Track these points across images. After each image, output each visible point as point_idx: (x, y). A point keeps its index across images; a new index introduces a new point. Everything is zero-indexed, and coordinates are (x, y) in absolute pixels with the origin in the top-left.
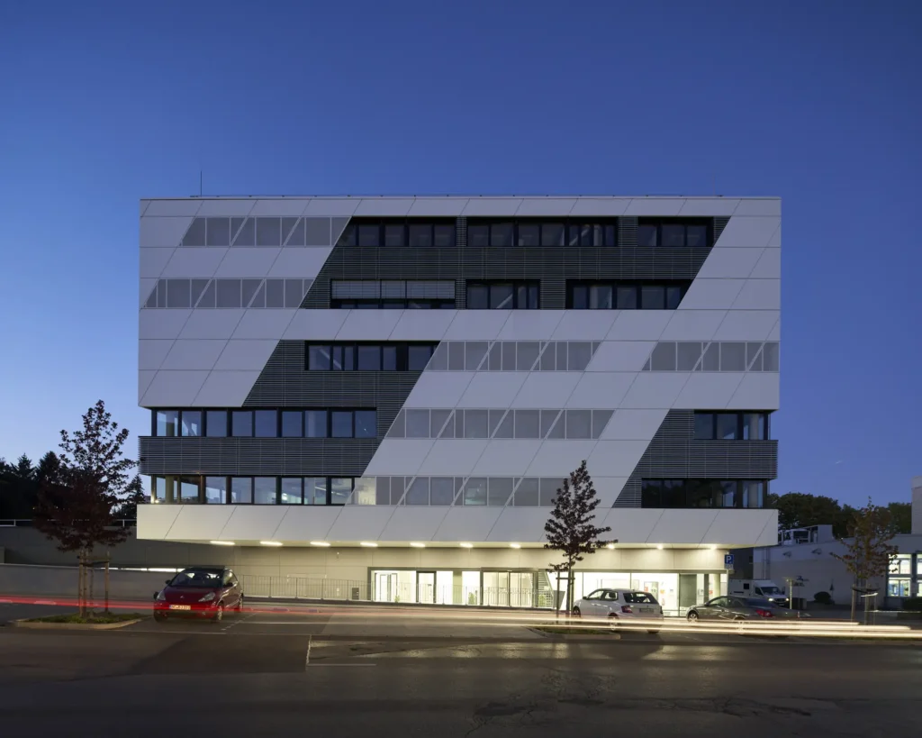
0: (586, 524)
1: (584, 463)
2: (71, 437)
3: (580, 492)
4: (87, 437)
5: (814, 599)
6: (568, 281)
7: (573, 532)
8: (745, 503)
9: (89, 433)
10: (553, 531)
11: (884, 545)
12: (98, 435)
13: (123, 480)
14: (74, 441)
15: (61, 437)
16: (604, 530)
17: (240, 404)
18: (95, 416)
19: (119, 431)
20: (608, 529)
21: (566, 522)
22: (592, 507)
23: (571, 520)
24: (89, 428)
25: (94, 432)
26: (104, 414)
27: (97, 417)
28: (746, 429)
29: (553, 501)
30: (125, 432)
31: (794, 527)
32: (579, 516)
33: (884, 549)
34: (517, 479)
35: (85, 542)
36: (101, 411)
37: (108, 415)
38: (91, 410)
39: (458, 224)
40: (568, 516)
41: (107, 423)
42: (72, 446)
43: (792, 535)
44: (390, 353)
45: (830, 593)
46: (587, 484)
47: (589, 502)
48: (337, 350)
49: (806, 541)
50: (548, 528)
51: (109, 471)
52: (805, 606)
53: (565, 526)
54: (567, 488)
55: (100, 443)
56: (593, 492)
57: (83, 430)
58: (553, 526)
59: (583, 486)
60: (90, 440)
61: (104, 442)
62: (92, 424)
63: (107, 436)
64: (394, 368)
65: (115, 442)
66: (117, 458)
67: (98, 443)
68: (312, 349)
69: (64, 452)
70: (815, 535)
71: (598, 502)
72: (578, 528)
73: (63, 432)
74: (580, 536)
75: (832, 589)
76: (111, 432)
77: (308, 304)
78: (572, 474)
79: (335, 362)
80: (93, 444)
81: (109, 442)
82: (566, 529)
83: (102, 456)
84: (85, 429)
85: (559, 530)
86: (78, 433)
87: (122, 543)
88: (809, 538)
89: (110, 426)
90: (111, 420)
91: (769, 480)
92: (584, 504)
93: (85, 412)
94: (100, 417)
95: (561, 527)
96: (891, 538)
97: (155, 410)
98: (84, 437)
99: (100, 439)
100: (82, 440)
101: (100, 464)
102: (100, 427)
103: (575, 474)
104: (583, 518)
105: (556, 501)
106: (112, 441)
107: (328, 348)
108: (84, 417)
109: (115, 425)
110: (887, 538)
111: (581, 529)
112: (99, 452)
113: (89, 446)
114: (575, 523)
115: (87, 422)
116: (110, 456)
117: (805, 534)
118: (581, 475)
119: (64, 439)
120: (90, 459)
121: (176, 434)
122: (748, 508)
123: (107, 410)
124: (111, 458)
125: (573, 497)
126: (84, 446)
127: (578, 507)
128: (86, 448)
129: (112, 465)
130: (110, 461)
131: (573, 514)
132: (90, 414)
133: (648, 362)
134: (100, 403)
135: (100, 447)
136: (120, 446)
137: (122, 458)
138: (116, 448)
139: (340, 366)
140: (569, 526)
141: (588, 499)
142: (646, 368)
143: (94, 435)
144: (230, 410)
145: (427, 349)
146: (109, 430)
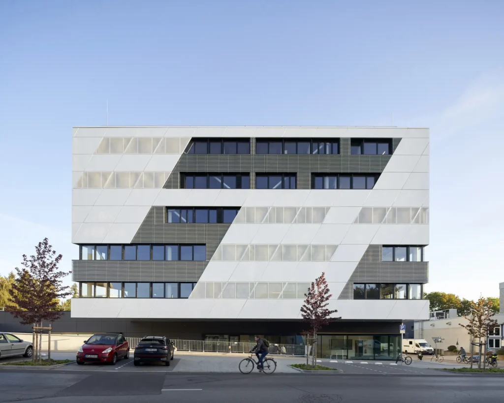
0: (324, 308)
1: (323, 274)
2: (29, 258)
3: (320, 290)
4: (38, 259)
5: (447, 350)
6: (312, 174)
7: (316, 313)
8: (411, 297)
9: (39, 256)
10: (305, 312)
11: (489, 319)
12: (45, 257)
13: (59, 283)
14: (30, 261)
15: (23, 258)
16: (334, 312)
17: (129, 242)
18: (43, 246)
19: (56, 255)
20: (336, 311)
21: (312, 307)
22: (327, 299)
23: (316, 305)
24: (39, 254)
25: (42, 256)
26: (48, 246)
27: (44, 248)
28: (411, 256)
29: (305, 295)
30: (60, 256)
31: (436, 310)
32: (320, 304)
33: (489, 321)
34: (285, 283)
35: (36, 319)
36: (46, 244)
37: (50, 246)
38: (40, 243)
39: (251, 141)
40: (314, 304)
41: (50, 251)
42: (29, 264)
43: (435, 315)
44: (214, 213)
45: (456, 346)
46: (325, 285)
47: (325, 296)
48: (184, 211)
49: (443, 318)
50: (302, 310)
51: (51, 278)
52: (443, 353)
53: (312, 309)
54: (313, 287)
55: (45, 262)
56: (328, 290)
57: (36, 255)
58: (305, 309)
59: (322, 286)
60: (40, 261)
61: (48, 262)
62: (41, 251)
63: (50, 258)
64: (216, 222)
65: (55, 262)
66: (55, 271)
67: (44, 262)
68: (170, 211)
69: (24, 267)
70: (448, 314)
71: (330, 296)
72: (319, 310)
73: (24, 256)
74: (320, 315)
75: (457, 344)
76: (52, 256)
77: (168, 186)
78: (316, 280)
79: (182, 218)
80: (41, 263)
81: (50, 262)
82: (312, 311)
83: (46, 270)
84: (37, 254)
85: (308, 311)
86: (33, 257)
87: (58, 319)
88: (444, 317)
89: (51, 253)
90: (52, 249)
91: (424, 283)
92: (323, 297)
93: (37, 245)
94: (45, 247)
95: (309, 310)
96: (493, 315)
97: (81, 245)
98: (36, 259)
99: (45, 260)
100: (35, 260)
101: (45, 274)
102: (45, 253)
103: (318, 280)
104: (322, 305)
105: (307, 295)
106: (52, 261)
107: (179, 210)
108: (37, 247)
109: (54, 252)
110: (491, 316)
111: (321, 311)
112: (44, 267)
113: (39, 264)
114: (317, 308)
115: (39, 250)
116: (51, 270)
117: (442, 314)
118: (321, 280)
119: (25, 260)
120: (39, 271)
121: (93, 259)
122: (413, 299)
123: (49, 243)
124: (52, 271)
125: (316, 293)
126: (36, 264)
127: (319, 298)
128: (38, 265)
129: (52, 275)
130: (50, 272)
131: (316, 302)
132: (40, 246)
133: (357, 218)
134: (46, 239)
135: (46, 265)
136: (57, 264)
137: (58, 271)
138: (55, 265)
139: (185, 221)
140: (314, 309)
141: (325, 294)
142: (356, 222)
143: (42, 258)
144: (124, 245)
145: (235, 211)
146: (51, 255)
